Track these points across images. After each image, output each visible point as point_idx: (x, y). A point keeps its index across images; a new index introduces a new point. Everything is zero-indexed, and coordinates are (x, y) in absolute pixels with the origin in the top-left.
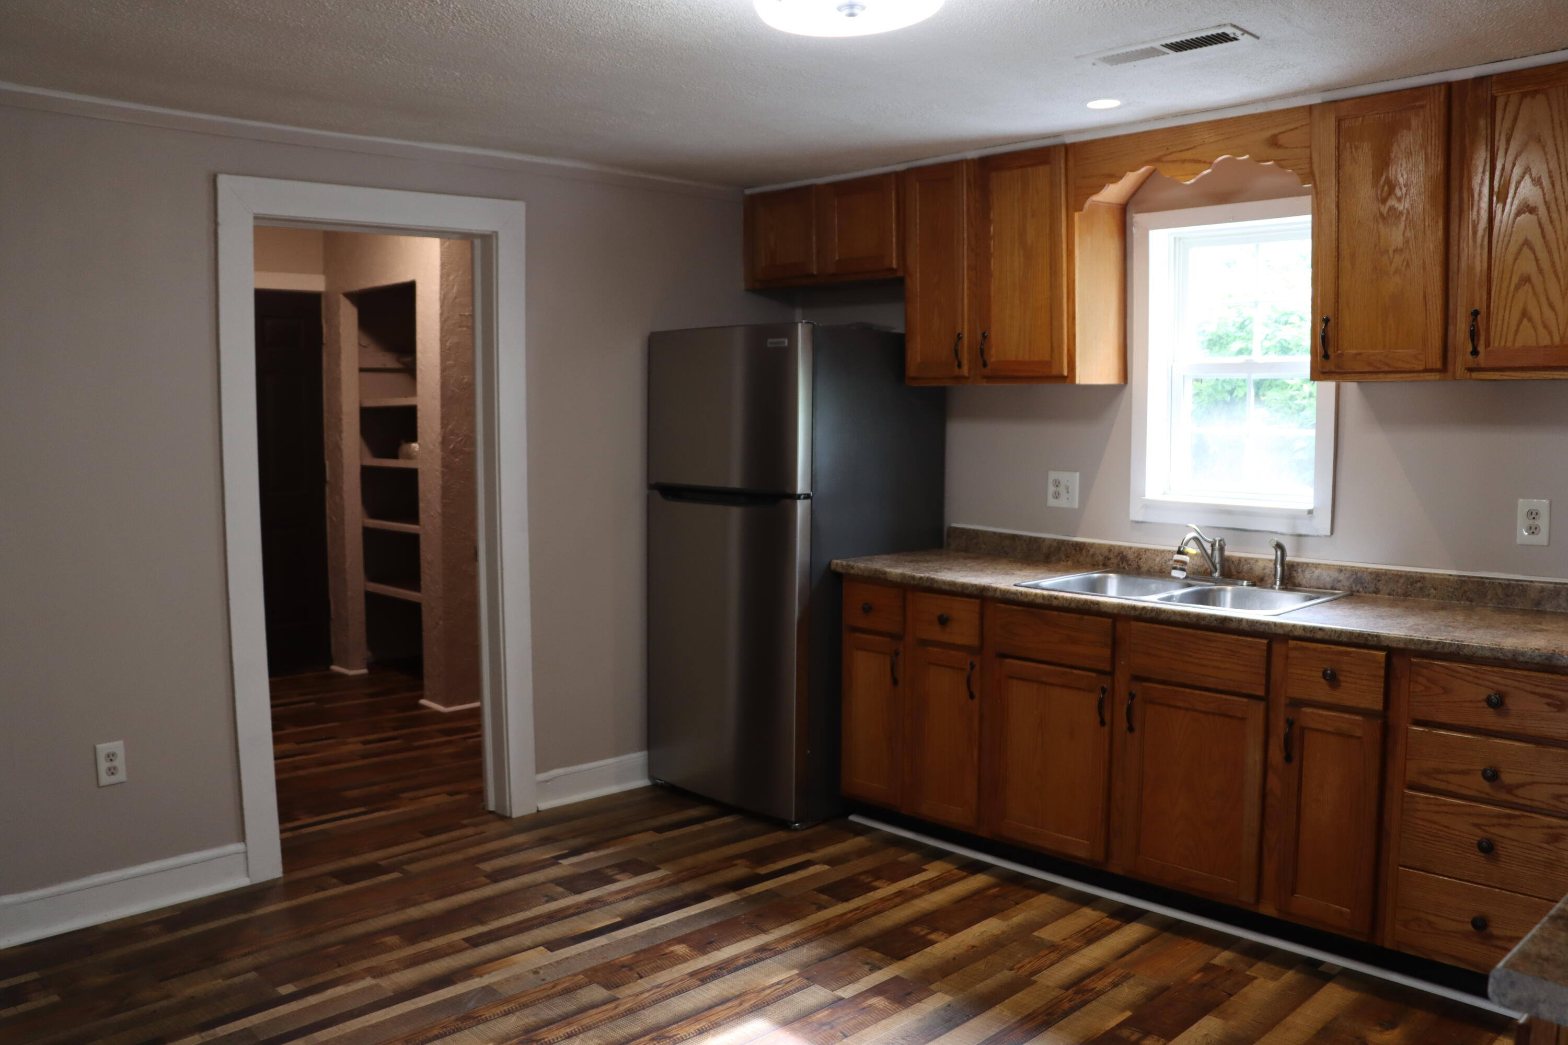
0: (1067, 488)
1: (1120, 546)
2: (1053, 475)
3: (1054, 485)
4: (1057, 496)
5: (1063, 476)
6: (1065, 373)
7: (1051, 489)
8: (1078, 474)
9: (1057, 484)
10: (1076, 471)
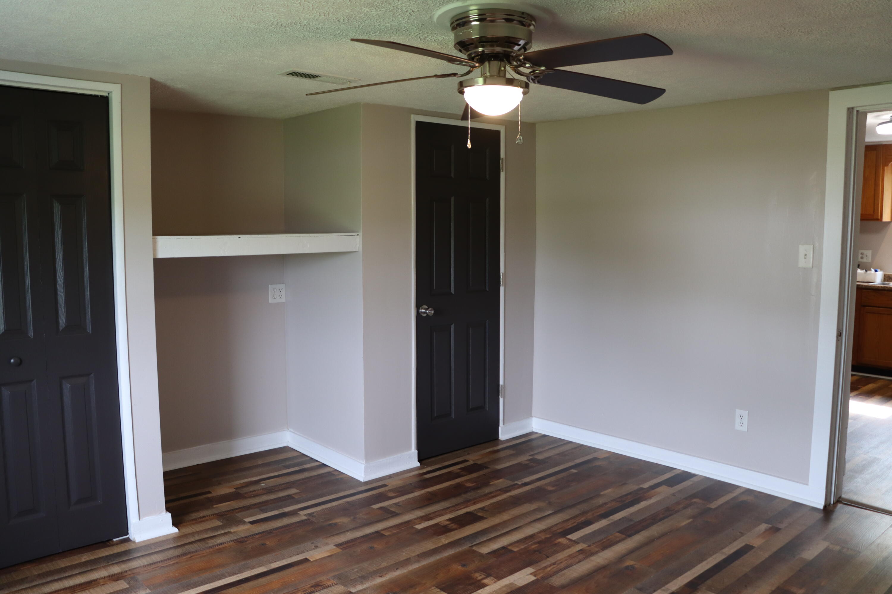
0: (867, 256)
1: (888, 274)
2: (861, 251)
3: (861, 254)
4: (862, 258)
5: (865, 252)
6: (879, 218)
7: (860, 256)
8: (871, 251)
9: (862, 254)
10: (870, 250)
